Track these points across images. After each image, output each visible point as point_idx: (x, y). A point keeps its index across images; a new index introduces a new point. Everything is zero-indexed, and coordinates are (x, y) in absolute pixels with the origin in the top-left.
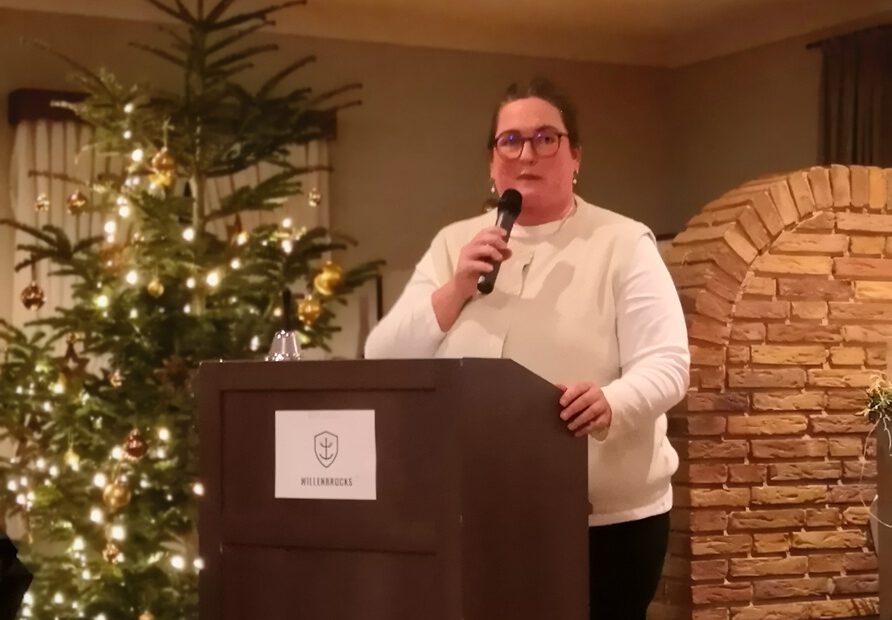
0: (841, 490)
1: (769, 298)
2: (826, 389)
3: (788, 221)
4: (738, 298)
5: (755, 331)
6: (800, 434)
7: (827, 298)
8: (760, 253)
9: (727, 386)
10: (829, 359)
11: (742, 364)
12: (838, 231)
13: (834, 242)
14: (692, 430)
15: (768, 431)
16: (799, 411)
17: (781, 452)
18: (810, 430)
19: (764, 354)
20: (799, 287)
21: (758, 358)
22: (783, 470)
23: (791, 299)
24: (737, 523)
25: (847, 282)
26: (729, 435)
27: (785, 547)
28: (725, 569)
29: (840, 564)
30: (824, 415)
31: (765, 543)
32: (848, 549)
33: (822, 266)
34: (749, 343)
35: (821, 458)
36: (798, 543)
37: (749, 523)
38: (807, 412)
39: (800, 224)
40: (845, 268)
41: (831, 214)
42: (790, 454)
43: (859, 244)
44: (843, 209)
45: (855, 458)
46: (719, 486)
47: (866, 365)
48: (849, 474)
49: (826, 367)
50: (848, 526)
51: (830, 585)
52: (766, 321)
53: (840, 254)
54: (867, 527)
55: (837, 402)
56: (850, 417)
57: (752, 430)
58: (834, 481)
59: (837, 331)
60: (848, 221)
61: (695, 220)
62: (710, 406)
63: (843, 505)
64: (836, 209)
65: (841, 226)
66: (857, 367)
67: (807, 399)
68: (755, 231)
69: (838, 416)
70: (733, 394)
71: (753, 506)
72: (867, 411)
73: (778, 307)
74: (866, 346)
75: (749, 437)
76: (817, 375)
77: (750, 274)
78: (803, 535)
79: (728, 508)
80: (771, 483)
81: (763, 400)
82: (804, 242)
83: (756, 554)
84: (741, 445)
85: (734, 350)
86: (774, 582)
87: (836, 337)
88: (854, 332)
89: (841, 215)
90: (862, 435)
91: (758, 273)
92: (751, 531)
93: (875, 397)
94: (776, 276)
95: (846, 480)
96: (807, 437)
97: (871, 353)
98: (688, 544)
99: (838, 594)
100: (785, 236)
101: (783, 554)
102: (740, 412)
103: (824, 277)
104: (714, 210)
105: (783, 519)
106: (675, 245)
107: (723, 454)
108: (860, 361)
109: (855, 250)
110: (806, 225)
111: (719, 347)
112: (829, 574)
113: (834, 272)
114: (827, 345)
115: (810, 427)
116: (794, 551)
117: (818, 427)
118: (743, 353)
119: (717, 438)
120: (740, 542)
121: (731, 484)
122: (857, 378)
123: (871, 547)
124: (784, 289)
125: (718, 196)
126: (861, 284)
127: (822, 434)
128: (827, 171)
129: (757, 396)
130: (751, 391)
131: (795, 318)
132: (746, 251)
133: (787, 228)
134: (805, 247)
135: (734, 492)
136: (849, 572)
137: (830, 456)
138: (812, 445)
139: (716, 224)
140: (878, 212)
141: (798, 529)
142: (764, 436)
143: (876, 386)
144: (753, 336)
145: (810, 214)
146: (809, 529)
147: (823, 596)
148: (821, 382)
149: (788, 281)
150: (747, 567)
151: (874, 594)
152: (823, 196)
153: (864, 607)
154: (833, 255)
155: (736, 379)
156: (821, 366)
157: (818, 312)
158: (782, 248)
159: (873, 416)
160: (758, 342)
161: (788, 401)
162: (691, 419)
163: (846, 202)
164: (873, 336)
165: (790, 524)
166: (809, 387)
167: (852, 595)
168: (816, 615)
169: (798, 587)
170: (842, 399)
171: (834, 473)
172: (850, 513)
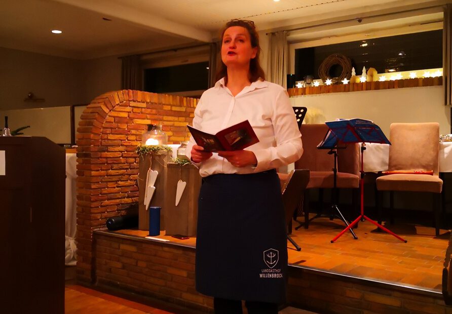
0: (129, 171)
1: (112, 123)
2: (126, 146)
3: (117, 103)
4: (104, 122)
5: (108, 131)
6: (120, 157)
7: (127, 123)
8: (110, 111)
9: (101, 145)
10: (127, 138)
11: (105, 139)
12: (130, 106)
13: (128, 109)
14: (92, 156)
15: (111, 156)
16: (119, 151)
17: (115, 162)
18: (122, 156)
19: (111, 137)
20: (120, 120)
21: (109, 138)
22: (115, 166)
23: (118, 123)
24: (103, 180)
25: (132, 119)
26: (101, 158)
27: (115, 186)
28: (100, 192)
29: (129, 190)
30: (126, 152)
31: (110, 185)
32: (131, 186)
33: (125, 115)
34: (107, 134)
35: (125, 163)
36: (119, 184)
37: (106, 180)
38: (121, 152)
39: (120, 104)
40: (132, 115)
41: (128, 102)
42: (117, 162)
43: (135, 110)
44: (131, 101)
45: (133, 163)
46: (98, 170)
48: (131, 167)
49: (126, 140)
50: (131, 180)
51: (126, 195)
52: (111, 128)
53: (130, 112)
54: (136, 180)
55: (129, 149)
56: (132, 153)
57: (108, 156)
58: (128, 169)
59: (129, 131)
60: (132, 104)
61: (93, 101)
62: (96, 150)
63: (130, 175)
66: (134, 140)
67: (121, 148)
68: (109, 106)
69: (129, 153)
70: (102, 147)
71: (107, 176)
73: (114, 125)
74: (136, 135)
75: (107, 158)
76: (124, 142)
77: (107, 116)
78: (120, 182)
79: (101, 176)
80: (112, 169)
81: (111, 149)
82: (122, 109)
83: (108, 188)
84: (104, 160)
85: (103, 135)
86: (112, 194)
87: (129, 133)
88: (133, 132)
89: (131, 102)
90: (135, 158)
91: (110, 116)
92: (107, 182)
93: (139, 148)
94: (114, 117)
95: (131, 169)
96: (121, 158)
97: (138, 137)
98: (90, 186)
99: (128, 197)
100: (116, 107)
101: (115, 188)
102: (105, 152)
103: (127, 118)
104: (98, 99)
105: (115, 179)
106: (87, 108)
107: (101, 162)
108: (135, 139)
109: (134, 111)
110: (122, 104)
111: (99, 135)
112: (126, 192)
113: (129, 117)
114: (127, 135)
115: (122, 155)
116: (117, 187)
117: (124, 156)
118: (106, 137)
119: (98, 158)
120: (104, 184)
121: (101, 170)
122: (134, 143)
123: (137, 185)
124: (116, 120)
125: (99, 96)
126: (135, 120)
127: (125, 157)
128: (127, 91)
129: (109, 147)
130: (107, 146)
131: (119, 128)
132: (107, 110)
133: (117, 105)
134: (121, 110)
135: (103, 172)
136: (131, 192)
137: (127, 163)
138: (123, 160)
139: (99, 103)
140: (139, 102)
141: (118, 181)
142: (110, 158)
143: (139, 145)
144: (108, 132)
145: (123, 102)
146: (121, 181)
147: (124, 198)
148: (125, 144)
149: (117, 118)
150: (105, 191)
151: (137, 197)
152: (126, 97)
153: (135, 200)
154: (128, 112)
155: (103, 143)
156: (125, 140)
157: (125, 127)
158: (116, 110)
159: (138, 153)
160: (109, 134)
161: (117, 149)
162: (92, 153)
163: (132, 99)
164: (138, 133)
165: (117, 180)
166: (122, 145)
167: (131, 197)
168: (123, 202)
169: (118, 196)
170: (130, 148)
171: (128, 167)
172: (132, 177)
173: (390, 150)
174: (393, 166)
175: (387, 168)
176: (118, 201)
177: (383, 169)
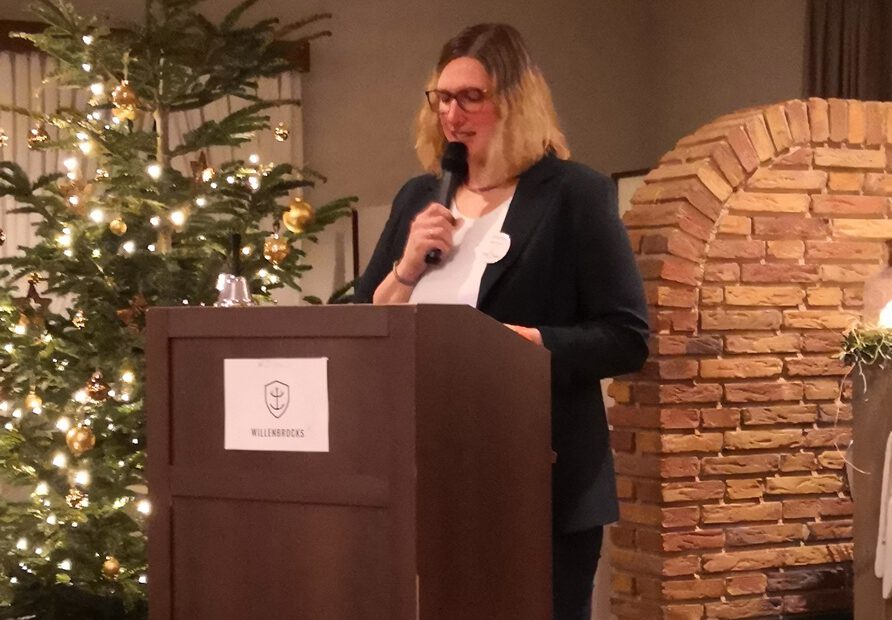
0: (816, 435)
1: (744, 236)
2: (802, 331)
3: (763, 157)
4: (712, 237)
5: (729, 272)
6: (775, 377)
7: (804, 237)
8: (735, 190)
9: (701, 331)
10: (805, 300)
11: (714, 306)
12: (816, 167)
13: (811, 178)
14: (664, 374)
15: (741, 375)
16: (773, 353)
17: (756, 397)
18: (785, 374)
19: (739, 295)
20: (775, 226)
21: (731, 300)
22: (757, 415)
23: (767, 238)
24: (709, 469)
25: (824, 219)
26: (700, 379)
27: (759, 493)
28: (698, 517)
29: (814, 509)
30: (800, 357)
31: (737, 488)
32: (824, 494)
33: (798, 204)
34: (722, 284)
35: (797, 402)
36: (772, 489)
37: (721, 469)
38: (782, 354)
39: (777, 160)
40: (822, 206)
41: (809, 150)
42: (765, 398)
43: (838, 179)
44: (821, 144)
45: (831, 401)
46: (690, 431)
47: (844, 306)
48: (825, 418)
49: (803, 308)
50: (823, 470)
51: (805, 531)
52: (740, 261)
53: (818, 191)
54: (842, 471)
55: (813, 344)
56: (824, 359)
57: (726, 374)
58: (809, 425)
59: (814, 271)
60: (826, 156)
61: (670, 155)
62: (682, 349)
63: (818, 450)
64: (815, 144)
65: (819, 162)
66: (834, 307)
67: (784, 341)
68: (730, 168)
69: (812, 358)
70: (705, 337)
71: (725, 452)
72: (842, 354)
73: (752, 247)
74: (843, 286)
75: (722, 381)
76: (793, 316)
77: (724, 212)
78: (777, 480)
79: (699, 454)
80: (745, 427)
81: (737, 343)
82: (781, 179)
83: (728, 500)
84: (715, 389)
85: (707, 291)
86: (746, 528)
87: (813, 277)
88: (831, 271)
89: (819, 150)
90: (838, 377)
91: (732, 211)
92: (724, 477)
93: (851, 340)
94: (752, 214)
95: (821, 424)
96: (782, 380)
97: (849, 293)
98: (658, 491)
99: (812, 540)
100: (760, 173)
101: (756, 500)
102: (714, 355)
103: (801, 215)
104: (688, 146)
105: (757, 464)
106: (647, 182)
107: (697, 398)
108: (837, 301)
109: (833, 186)
110: (782, 161)
111: (691, 288)
112: (804, 520)
113: (811, 209)
114: (804, 285)
115: (785, 369)
116: (768, 497)
117: (793, 370)
118: (715, 295)
119: (689, 382)
120: (713, 488)
121: (704, 430)
122: (834, 319)
123: (847, 493)
124: (760, 228)
125: (692, 132)
126: (839, 222)
127: (797, 376)
128: (805, 104)
129: (731, 338)
130: (724, 333)
131: (770, 258)
132: (720, 189)
133: (765, 163)
134: (782, 184)
135: (707, 436)
136: (824, 518)
137: (806, 401)
138: (787, 389)
139: (689, 160)
140: (857, 146)
141: (772, 474)
142: (738, 379)
143: (852, 327)
144: (726, 277)
145: (786, 150)
146: (783, 474)
147: (796, 542)
148: (797, 323)
149: (763, 219)
150: (717, 514)
151: (848, 539)
152: (800, 131)
153: (840, 552)
154: (810, 192)
155: (709, 322)
156: (796, 307)
157: (793, 251)
158: (759, 185)
159: (849, 359)
160: (732, 283)
161: (763, 343)
162: (662, 363)
163: (823, 136)
164: (851, 276)
165: (765, 469)
166: (783, 328)
167: (826, 541)
168: (790, 561)
169: (771, 533)
170: (818, 341)
171: (809, 417)
172: (825, 457)
176: (769, 555)
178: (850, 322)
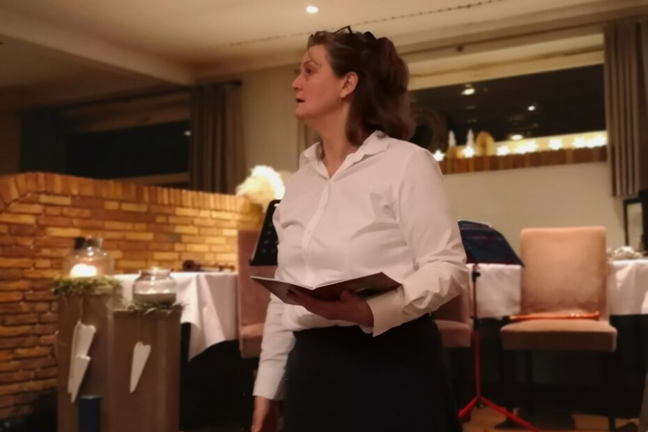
0: (38, 328)
1: (5, 235)
2: (32, 279)
3: (14, 197)
6: (18, 301)
7: (33, 235)
10: (34, 265)
12: (39, 204)
13: (37, 208)
16: (19, 290)
17: (9, 311)
18: (24, 300)
20: (20, 230)
22: (10, 320)
23: (15, 235)
25: (42, 228)
27: (10, 358)
29: (37, 364)
30: (31, 292)
32: (41, 357)
33: (30, 220)
35: (29, 313)
36: (17, 355)
38: (22, 290)
39: (22, 199)
40: (42, 222)
41: (36, 195)
42: (13, 312)
43: (50, 210)
44: (42, 193)
45: (46, 312)
47: (52, 268)
48: (43, 320)
49: (32, 269)
50: (41, 345)
51: (32, 374)
52: (3, 246)
53: (40, 215)
54: (51, 345)
55: (38, 285)
56: (44, 293)
58: (35, 324)
59: (38, 251)
60: (44, 199)
63: (39, 335)
65: (40, 201)
66: (47, 269)
67: (22, 284)
69: (37, 292)
73: (9, 239)
74: (51, 258)
76: (28, 273)
78: (19, 351)
80: (4, 325)
82: (24, 208)
87: (38, 254)
88: (46, 252)
89: (41, 196)
90: (50, 302)
94: (9, 224)
95: (41, 323)
96: (22, 303)
97: (55, 262)
99: (36, 379)
100: (13, 204)
101: (9, 361)
103: (33, 225)
105: (10, 343)
108: (49, 265)
109: (47, 213)
112: (32, 370)
113: (37, 223)
114: (33, 258)
115: (24, 298)
116: (15, 359)
117: (28, 298)
122: (48, 274)
124: (12, 231)
126: (50, 229)
127: (29, 301)
128: (34, 175)
131: (17, 245)
133: (16, 200)
134: (23, 210)
136: (41, 368)
137: (34, 312)
138: (24, 307)
140: (58, 195)
141: (17, 348)
143: (58, 278)
145: (26, 195)
146: (23, 347)
147: (28, 380)
148: (31, 276)
149: (14, 226)
152: (31, 186)
154: (36, 215)
156: (29, 268)
157: (29, 242)
158: (12, 210)
161: (13, 285)
163: (43, 189)
164: (55, 254)
165: (13, 346)
166: (24, 278)
167: (42, 379)
168: (25, 389)
169: (16, 376)
170: (41, 284)
171: (35, 320)
172: (43, 339)
173: (523, 276)
174: (529, 304)
175: (517, 309)
176: (15, 387)
177: (512, 312)
178: (56, 275)
